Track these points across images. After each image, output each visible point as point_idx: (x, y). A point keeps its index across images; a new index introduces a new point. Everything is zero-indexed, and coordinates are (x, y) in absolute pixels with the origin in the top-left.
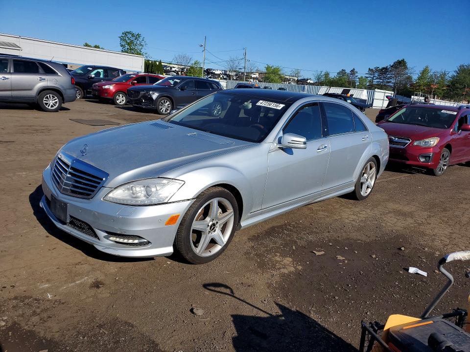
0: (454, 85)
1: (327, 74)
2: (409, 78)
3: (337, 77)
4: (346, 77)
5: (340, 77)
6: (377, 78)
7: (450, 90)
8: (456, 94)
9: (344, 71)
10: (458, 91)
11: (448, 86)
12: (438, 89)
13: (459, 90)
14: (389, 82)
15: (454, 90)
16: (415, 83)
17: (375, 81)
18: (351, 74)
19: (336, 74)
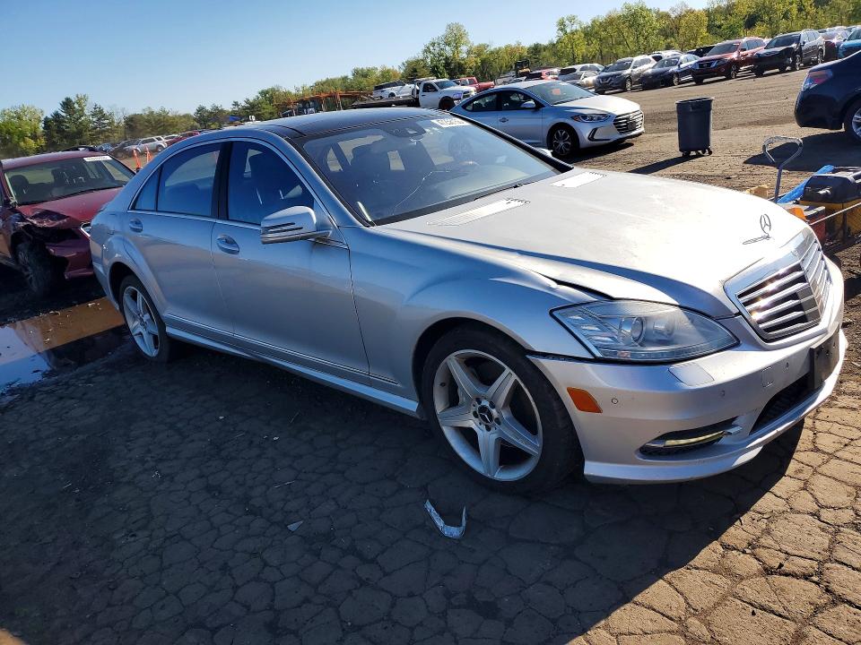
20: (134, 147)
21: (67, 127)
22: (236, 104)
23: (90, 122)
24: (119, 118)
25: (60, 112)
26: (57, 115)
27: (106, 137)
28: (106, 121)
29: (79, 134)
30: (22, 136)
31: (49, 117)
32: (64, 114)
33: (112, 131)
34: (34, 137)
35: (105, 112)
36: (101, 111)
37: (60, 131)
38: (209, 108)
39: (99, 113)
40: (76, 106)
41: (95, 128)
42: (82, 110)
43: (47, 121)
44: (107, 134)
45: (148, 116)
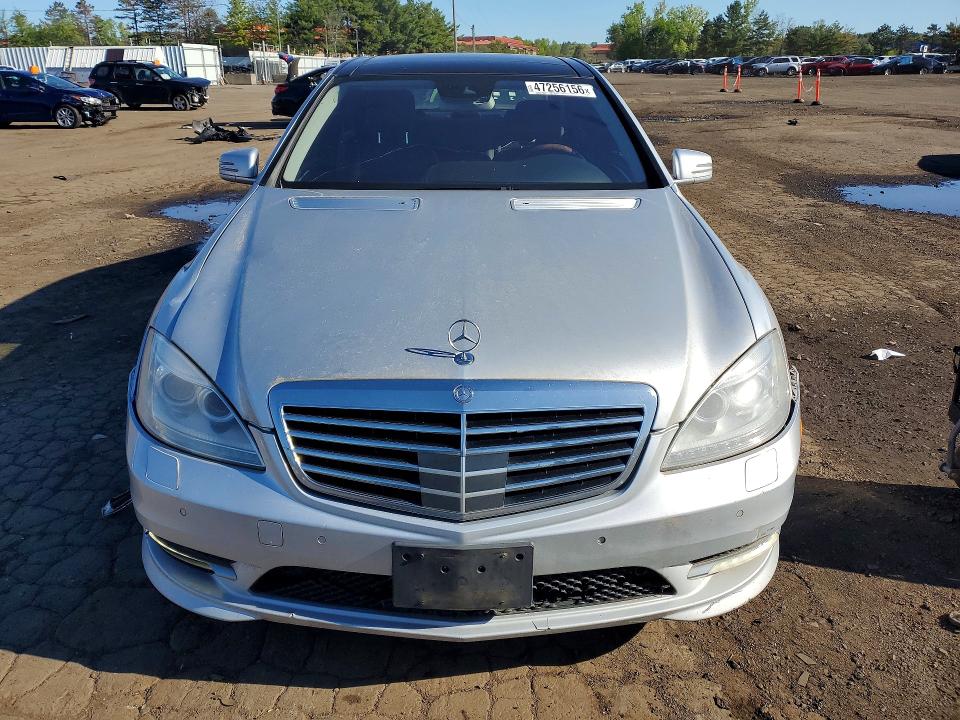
0: (296, 23)
1: (19, 19)
2: (210, 14)
3: (50, 23)
4: (68, 20)
5: (55, 21)
6: (145, 19)
7: (293, 33)
8: (306, 40)
9: (60, 5)
10: (305, 34)
11: (288, 26)
12: (272, 32)
13: (306, 31)
14: (173, 26)
15: (299, 34)
16: (225, 23)
17: (143, 24)
18: (81, 12)
19: (43, 16)
20: (763, 65)
21: (724, 34)
22: (934, 27)
23: (749, 30)
24: (782, 30)
25: (724, 16)
26: (720, 19)
27: (760, 49)
28: (766, 32)
29: (734, 42)
30: (679, 38)
31: (712, 20)
32: (726, 19)
33: (768, 44)
34: (689, 41)
35: (770, 20)
36: (766, 19)
37: (716, 37)
38: (894, 28)
39: (763, 22)
40: (743, 11)
41: (751, 38)
42: (746, 17)
43: (707, 25)
44: (762, 46)
45: (816, 30)
